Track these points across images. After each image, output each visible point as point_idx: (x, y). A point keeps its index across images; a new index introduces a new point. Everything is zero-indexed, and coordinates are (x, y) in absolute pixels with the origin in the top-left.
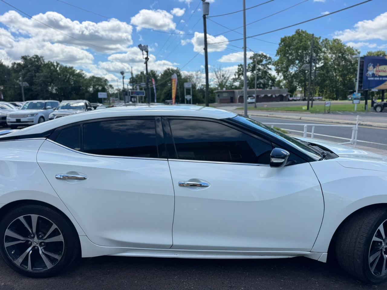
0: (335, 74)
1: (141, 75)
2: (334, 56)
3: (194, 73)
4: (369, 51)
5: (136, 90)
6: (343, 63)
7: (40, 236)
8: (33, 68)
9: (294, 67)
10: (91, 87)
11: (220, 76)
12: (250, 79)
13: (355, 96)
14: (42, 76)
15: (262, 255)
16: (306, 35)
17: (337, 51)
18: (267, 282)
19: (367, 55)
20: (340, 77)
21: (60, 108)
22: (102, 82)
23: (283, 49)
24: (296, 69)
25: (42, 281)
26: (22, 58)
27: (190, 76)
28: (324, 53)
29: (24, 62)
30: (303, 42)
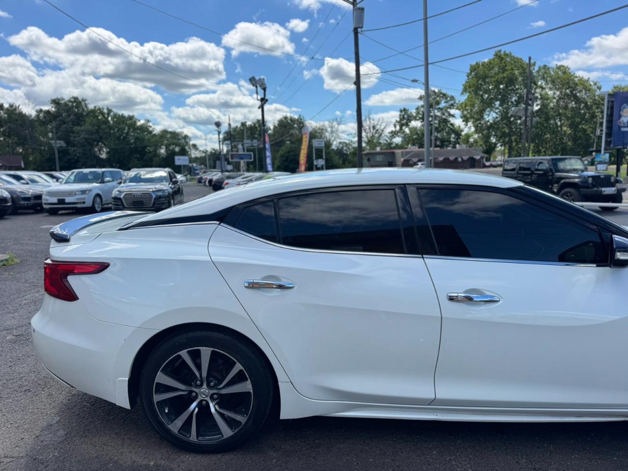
0: (559, 123)
1: (242, 128)
2: (558, 93)
3: (327, 123)
4: (616, 84)
5: (238, 151)
6: (573, 104)
7: (212, 384)
8: (72, 117)
9: (492, 113)
10: (163, 148)
11: (369, 128)
12: (419, 132)
13: (600, 158)
14: (83, 131)
15: (580, 417)
16: (511, 60)
17: (563, 85)
18: (591, 461)
19: (613, 91)
20: (567, 128)
21: (128, 181)
22: (179, 139)
23: (474, 82)
24: (495, 115)
25: (214, 458)
26: (52, 103)
27: (321, 128)
28: (541, 89)
29: (56, 109)
30: (507, 70)
